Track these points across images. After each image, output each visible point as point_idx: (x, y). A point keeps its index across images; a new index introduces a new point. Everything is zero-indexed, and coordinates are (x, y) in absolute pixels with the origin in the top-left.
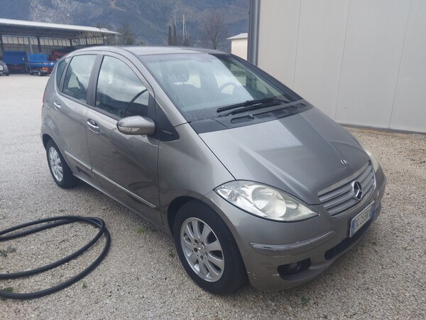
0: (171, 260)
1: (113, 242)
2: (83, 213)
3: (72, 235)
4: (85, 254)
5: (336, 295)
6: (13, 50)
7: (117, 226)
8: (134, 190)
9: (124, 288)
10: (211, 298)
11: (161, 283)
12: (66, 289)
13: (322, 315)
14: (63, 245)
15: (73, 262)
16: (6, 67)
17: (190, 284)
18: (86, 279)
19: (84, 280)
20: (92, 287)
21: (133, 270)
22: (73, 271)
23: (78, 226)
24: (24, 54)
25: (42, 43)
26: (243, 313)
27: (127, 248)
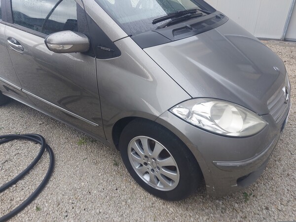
0: (116, 169)
1: (57, 157)
2: (20, 130)
3: (14, 154)
4: (31, 173)
5: (267, 185)
7: (57, 139)
8: (64, 106)
9: (78, 204)
10: (164, 204)
11: (113, 195)
12: (19, 215)
13: (264, 208)
14: (7, 166)
15: (21, 183)
17: (140, 191)
18: (38, 201)
19: (36, 201)
20: (45, 209)
21: (83, 184)
22: (22, 193)
23: (17, 144)
26: (197, 216)
27: (72, 162)
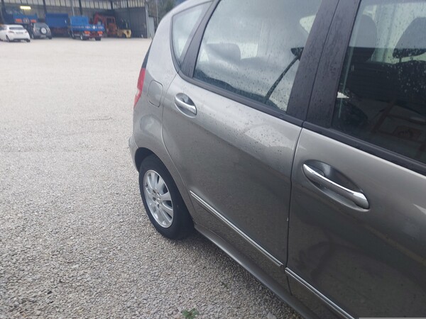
6: (55, 12)
16: (49, 29)
24: (66, 16)
25: (83, 5)
